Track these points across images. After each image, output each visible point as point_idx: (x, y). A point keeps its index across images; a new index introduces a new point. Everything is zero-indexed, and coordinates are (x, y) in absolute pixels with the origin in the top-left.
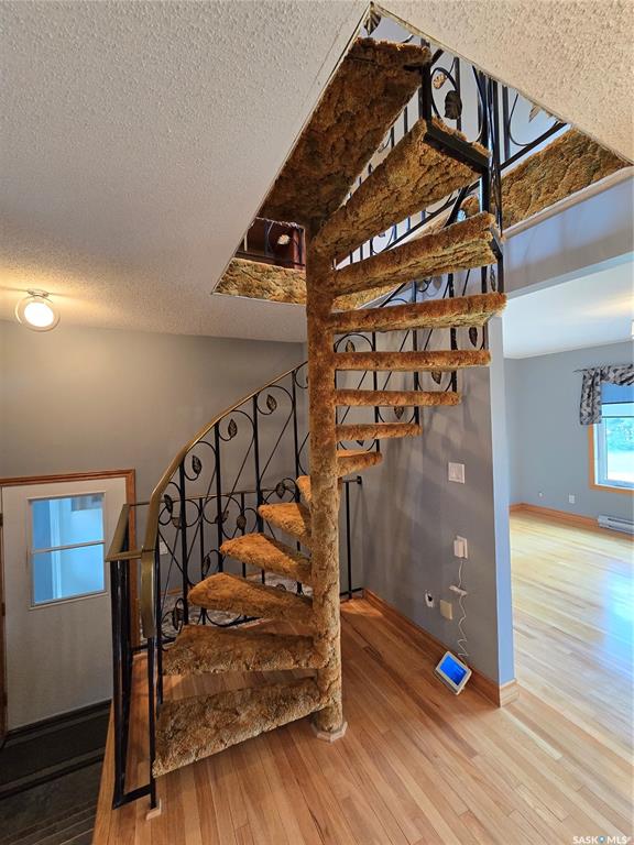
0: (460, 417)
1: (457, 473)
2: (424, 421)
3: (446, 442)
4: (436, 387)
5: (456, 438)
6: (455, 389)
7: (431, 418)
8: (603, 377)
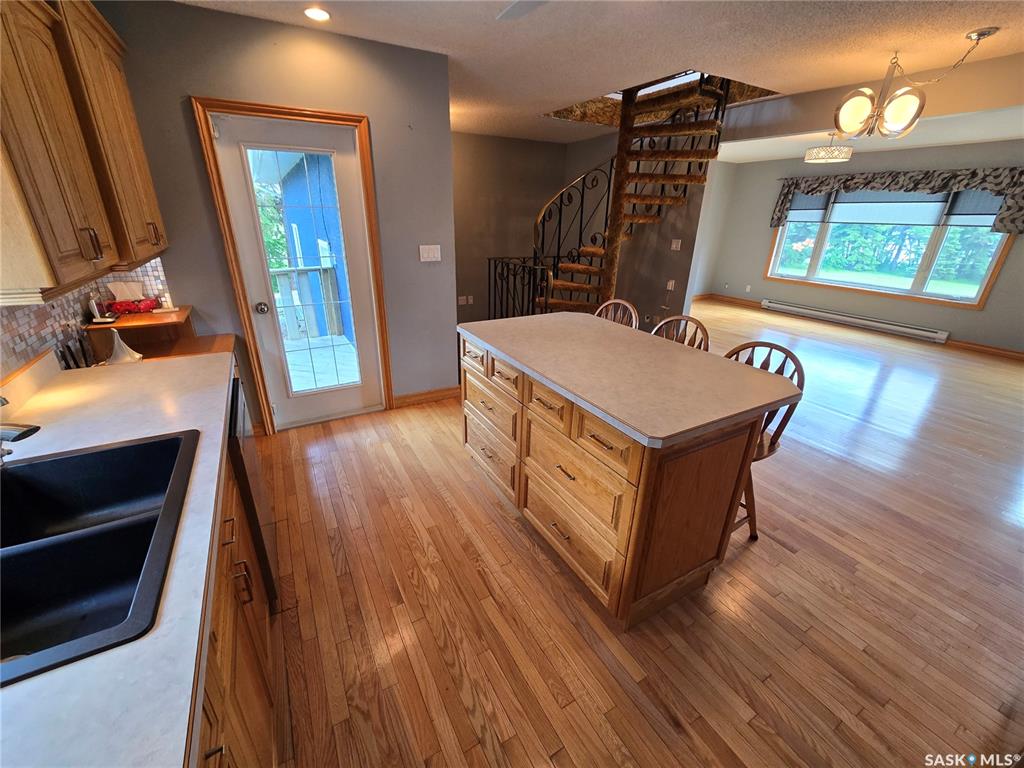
0: (684, 212)
1: (676, 245)
2: (663, 215)
3: (674, 227)
4: (674, 193)
5: (679, 225)
6: (685, 195)
7: (667, 213)
8: (797, 185)
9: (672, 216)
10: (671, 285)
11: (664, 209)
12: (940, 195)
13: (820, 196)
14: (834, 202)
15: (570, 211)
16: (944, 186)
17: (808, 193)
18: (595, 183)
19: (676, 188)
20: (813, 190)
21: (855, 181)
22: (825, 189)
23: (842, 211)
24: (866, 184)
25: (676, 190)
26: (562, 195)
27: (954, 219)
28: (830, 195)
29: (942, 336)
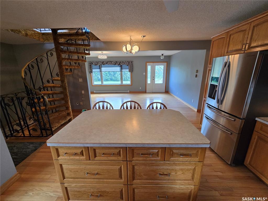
1: (81, 80)
3: (78, 75)
6: (79, 65)
7: (74, 71)
8: (92, 63)
9: (76, 72)
10: (83, 92)
11: (72, 70)
12: (119, 66)
13: (98, 66)
14: (101, 67)
15: (34, 71)
16: (120, 64)
17: (95, 65)
18: (42, 61)
19: (76, 63)
20: (96, 64)
21: (104, 63)
22: (99, 64)
23: (103, 69)
24: (107, 64)
25: (76, 64)
26: (28, 65)
27: (123, 70)
28: (100, 66)
29: (129, 91)
